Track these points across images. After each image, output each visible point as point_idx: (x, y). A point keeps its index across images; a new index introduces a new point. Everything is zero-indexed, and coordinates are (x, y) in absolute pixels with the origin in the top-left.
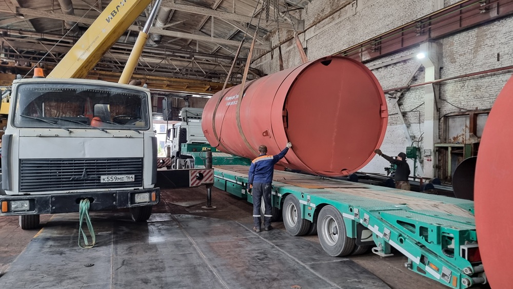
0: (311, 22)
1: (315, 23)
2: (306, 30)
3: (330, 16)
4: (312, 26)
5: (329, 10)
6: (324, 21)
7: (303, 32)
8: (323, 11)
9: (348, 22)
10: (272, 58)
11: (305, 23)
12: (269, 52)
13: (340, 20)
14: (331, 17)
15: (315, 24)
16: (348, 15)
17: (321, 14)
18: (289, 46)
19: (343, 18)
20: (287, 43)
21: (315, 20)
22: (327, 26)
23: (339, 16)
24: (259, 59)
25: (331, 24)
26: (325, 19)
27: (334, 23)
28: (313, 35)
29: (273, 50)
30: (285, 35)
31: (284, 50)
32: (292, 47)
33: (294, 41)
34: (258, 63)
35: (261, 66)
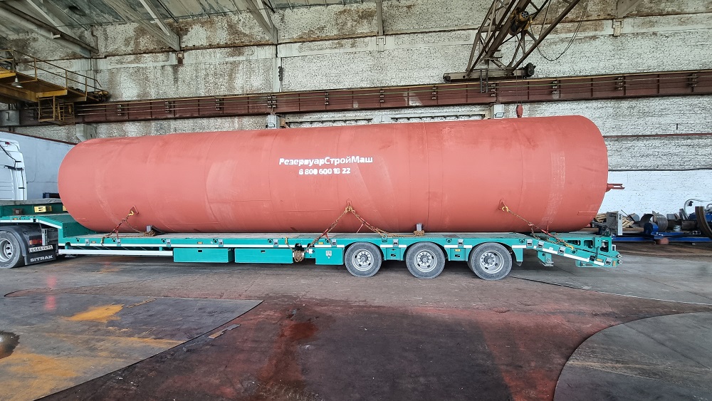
0: (295, 36)
1: (304, 40)
2: (281, 44)
3: (335, 39)
4: (296, 42)
5: (336, 32)
6: (321, 42)
7: (273, 44)
8: (322, 29)
9: (369, 57)
10: (180, 62)
11: (281, 34)
12: (171, 51)
13: (354, 50)
14: (337, 41)
15: (302, 40)
16: (369, 48)
17: (316, 32)
18: (233, 56)
19: (359, 49)
20: (229, 50)
21: (305, 37)
22: (328, 51)
23: (353, 45)
25: (337, 51)
26: (326, 40)
27: (342, 50)
28: (295, 53)
29: (183, 51)
30: (222, 36)
31: (218, 57)
32: (241, 58)
33: (247, 51)
34: (129, 63)
35: (139, 69)
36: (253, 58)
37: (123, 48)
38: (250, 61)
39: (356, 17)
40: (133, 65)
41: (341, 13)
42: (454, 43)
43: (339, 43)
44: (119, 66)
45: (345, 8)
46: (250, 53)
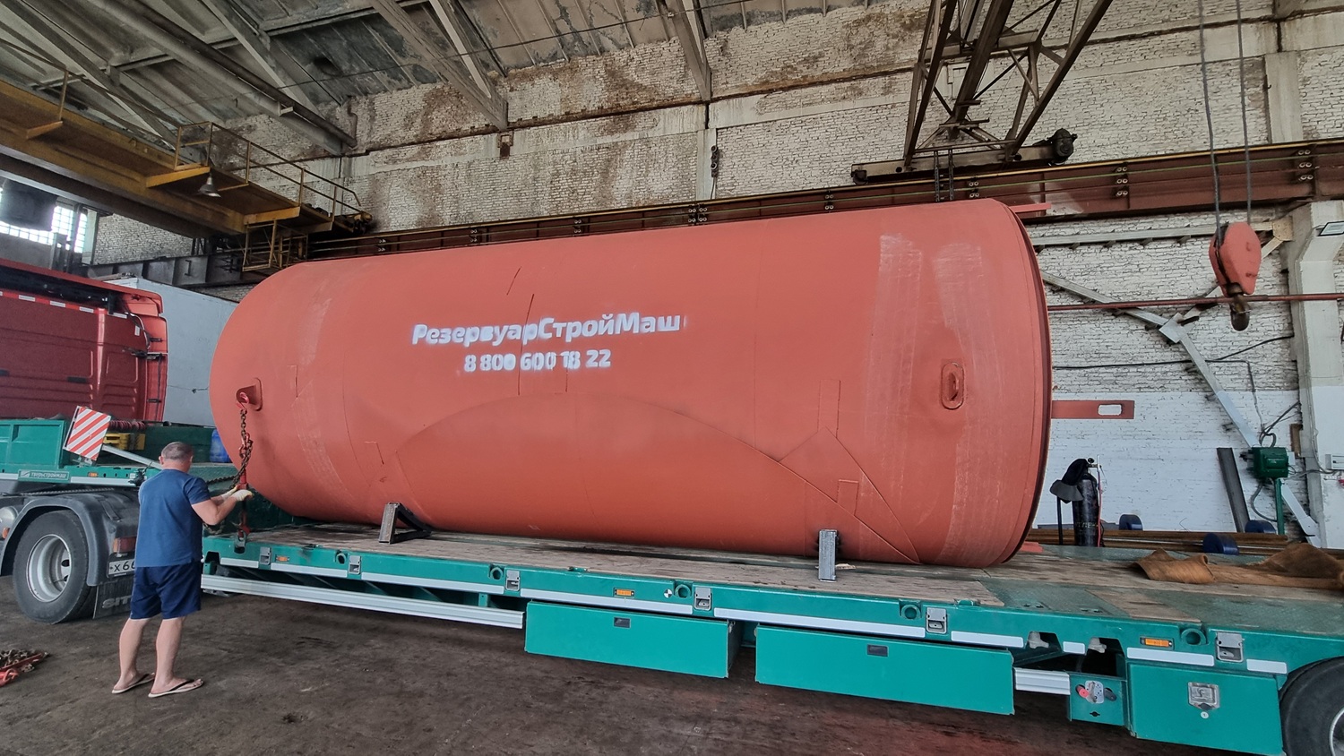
0: (751, 80)
1: (770, 87)
2: (717, 99)
3: (845, 80)
4: (751, 94)
5: (846, 64)
6: (808, 91)
7: (700, 102)
8: (813, 60)
10: (505, 151)
11: (720, 78)
12: (488, 130)
13: (890, 100)
14: (847, 84)
15: (766, 89)
17: (800, 67)
18: (612, 133)
21: (773, 80)
22: (827, 107)
23: (888, 90)
24: (416, 149)
25: (848, 105)
26: (822, 83)
27: (860, 103)
28: (749, 117)
29: (513, 129)
30: (594, 94)
31: (580, 138)
32: (629, 136)
33: (642, 120)
34: (408, 160)
35: (424, 170)
36: (656, 133)
37: (401, 133)
38: (646, 141)
39: (895, 28)
40: (415, 164)
41: (859, 23)
42: (1158, 63)
43: (852, 88)
44: (389, 168)
45: (869, 11)
46: (650, 123)
